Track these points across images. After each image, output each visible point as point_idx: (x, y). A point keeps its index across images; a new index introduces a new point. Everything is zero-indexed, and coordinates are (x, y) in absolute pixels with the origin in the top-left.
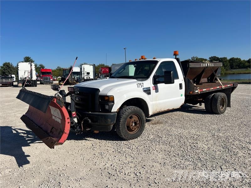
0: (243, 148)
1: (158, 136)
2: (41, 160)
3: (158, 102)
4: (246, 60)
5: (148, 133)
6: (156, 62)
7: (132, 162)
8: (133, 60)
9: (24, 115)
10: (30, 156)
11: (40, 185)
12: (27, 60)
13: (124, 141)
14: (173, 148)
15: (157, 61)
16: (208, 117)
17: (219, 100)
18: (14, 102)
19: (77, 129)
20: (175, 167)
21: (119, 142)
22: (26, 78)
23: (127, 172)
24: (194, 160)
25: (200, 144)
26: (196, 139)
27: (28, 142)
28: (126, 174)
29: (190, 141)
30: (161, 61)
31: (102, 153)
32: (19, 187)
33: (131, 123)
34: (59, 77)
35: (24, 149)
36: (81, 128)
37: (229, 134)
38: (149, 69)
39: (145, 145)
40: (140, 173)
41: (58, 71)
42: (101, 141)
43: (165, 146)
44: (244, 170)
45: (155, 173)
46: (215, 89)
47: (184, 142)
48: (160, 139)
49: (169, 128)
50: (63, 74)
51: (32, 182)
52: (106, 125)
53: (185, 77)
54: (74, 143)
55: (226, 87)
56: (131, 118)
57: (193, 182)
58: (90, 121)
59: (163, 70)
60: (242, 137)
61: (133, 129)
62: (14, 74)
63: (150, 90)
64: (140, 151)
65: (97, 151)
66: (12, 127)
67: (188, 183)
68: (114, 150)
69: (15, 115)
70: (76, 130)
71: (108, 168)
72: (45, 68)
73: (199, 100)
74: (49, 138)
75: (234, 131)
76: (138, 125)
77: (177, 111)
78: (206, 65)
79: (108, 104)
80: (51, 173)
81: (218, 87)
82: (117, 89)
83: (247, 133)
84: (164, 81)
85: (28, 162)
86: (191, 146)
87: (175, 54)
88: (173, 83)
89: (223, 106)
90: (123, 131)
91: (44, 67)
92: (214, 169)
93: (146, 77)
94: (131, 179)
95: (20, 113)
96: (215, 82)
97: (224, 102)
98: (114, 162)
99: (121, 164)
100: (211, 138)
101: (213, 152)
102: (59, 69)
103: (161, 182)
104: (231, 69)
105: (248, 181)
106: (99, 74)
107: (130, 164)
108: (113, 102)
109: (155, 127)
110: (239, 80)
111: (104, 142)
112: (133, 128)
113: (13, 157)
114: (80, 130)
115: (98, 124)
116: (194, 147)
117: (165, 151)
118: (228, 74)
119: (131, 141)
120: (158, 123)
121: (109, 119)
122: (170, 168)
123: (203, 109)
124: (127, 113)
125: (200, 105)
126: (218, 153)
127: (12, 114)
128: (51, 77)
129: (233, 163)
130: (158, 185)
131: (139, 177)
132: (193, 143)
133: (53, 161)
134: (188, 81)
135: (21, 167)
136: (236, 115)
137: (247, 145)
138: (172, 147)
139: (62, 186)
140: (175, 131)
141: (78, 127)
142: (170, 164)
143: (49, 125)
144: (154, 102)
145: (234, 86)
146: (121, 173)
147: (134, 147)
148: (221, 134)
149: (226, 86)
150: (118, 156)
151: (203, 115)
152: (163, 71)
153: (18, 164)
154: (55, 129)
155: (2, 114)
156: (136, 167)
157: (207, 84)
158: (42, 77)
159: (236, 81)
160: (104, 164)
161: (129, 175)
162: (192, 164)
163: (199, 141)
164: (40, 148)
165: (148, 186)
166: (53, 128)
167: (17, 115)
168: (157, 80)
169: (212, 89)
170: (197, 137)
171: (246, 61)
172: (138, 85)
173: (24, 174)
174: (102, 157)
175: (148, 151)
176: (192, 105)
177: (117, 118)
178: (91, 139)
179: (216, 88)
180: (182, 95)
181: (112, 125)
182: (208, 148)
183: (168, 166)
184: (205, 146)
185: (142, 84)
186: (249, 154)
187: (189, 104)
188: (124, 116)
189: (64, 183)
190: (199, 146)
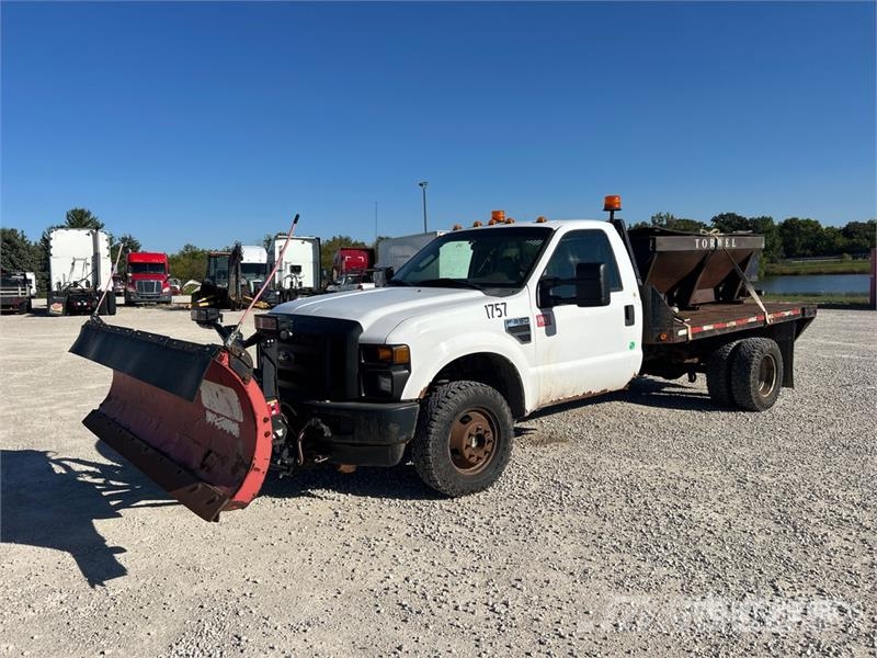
0: (841, 522)
1: (556, 482)
2: (166, 563)
3: (553, 367)
4: (837, 227)
5: (521, 473)
6: (547, 234)
7: (475, 570)
8: (467, 226)
9: (94, 411)
10: (125, 551)
11: (174, 645)
12: (79, 220)
13: (442, 501)
14: (608, 524)
15: (551, 229)
16: (719, 420)
17: (757, 361)
18: (41, 368)
19: (282, 459)
20: (620, 583)
21: (425, 502)
22: (76, 284)
23: (463, 602)
24: (682, 560)
25: (700, 510)
26: (685, 493)
27: (113, 503)
28: (460, 608)
29: (663, 499)
30: (562, 228)
31: (373, 540)
32: (103, 653)
33: (466, 437)
34: (191, 282)
35: (101, 526)
36: (297, 456)
37: (791, 476)
38: (518, 257)
39: (514, 515)
40: (506, 604)
41: (187, 261)
42: (363, 498)
43: (584, 518)
44: (849, 592)
45: (556, 604)
46: (743, 326)
47: (645, 503)
48: (564, 493)
49: (589, 459)
50: (208, 272)
51: (143, 635)
52: (384, 443)
53: (643, 282)
54: (273, 505)
55: (777, 319)
56: (465, 420)
57: (683, 634)
58: (328, 433)
59: (572, 259)
60: (837, 487)
61: (473, 460)
62: (31, 270)
63: (528, 327)
64: (498, 533)
65: (354, 532)
66: (49, 455)
67: (668, 635)
68: (410, 530)
69: (51, 411)
70: (279, 462)
71: (395, 589)
72: (140, 251)
73: (687, 361)
74: (200, 486)
75: (807, 466)
76: (488, 447)
77: (613, 400)
78: (712, 245)
79: (389, 375)
80: (205, 606)
81: (753, 319)
82: (416, 323)
83: (853, 473)
84: (574, 296)
85: (121, 571)
86: (667, 516)
87: (610, 207)
88: (607, 302)
89: (769, 382)
90: (439, 465)
91: (138, 248)
92: (752, 592)
93: (514, 282)
94: (478, 624)
95: (68, 407)
96: (740, 302)
97: (770, 369)
98: (413, 570)
99: (439, 576)
100: (734, 490)
101: (745, 536)
102: (192, 255)
103: (577, 634)
104: (788, 257)
105: (864, 629)
106: (335, 272)
107: (470, 574)
108: (407, 366)
109: (543, 452)
110: (814, 295)
111: (372, 503)
112: (471, 456)
113: (67, 554)
114: (291, 460)
115: (356, 442)
116: (679, 520)
117: (583, 531)
118: (776, 275)
119: (463, 500)
120: (550, 440)
121: (392, 425)
122: (605, 588)
123: (701, 394)
124: (451, 405)
125: (692, 380)
126: (760, 538)
127: (41, 409)
128: (165, 282)
129: (812, 572)
130: (570, 644)
131: (503, 618)
132: (676, 507)
133: (207, 565)
134: (653, 300)
135: (98, 587)
136: (814, 414)
137: (855, 513)
138: (604, 520)
139: (249, 648)
140: (612, 467)
141: (286, 452)
142: (605, 573)
143: (195, 442)
144: (541, 369)
145: (803, 314)
146: (444, 605)
147: (477, 519)
148: (765, 478)
149: (779, 315)
150: (426, 549)
151: (703, 414)
152: (570, 264)
153: (85, 575)
154: (217, 456)
155: (7, 409)
156: (491, 584)
157: (714, 308)
158: (133, 281)
159: (806, 299)
160: (382, 575)
161: (470, 610)
162: (677, 575)
163: (694, 501)
164: (156, 524)
165: (538, 644)
166: (210, 452)
167: (60, 413)
168: (551, 294)
169: (734, 323)
170: (688, 485)
171: (839, 231)
172: (490, 308)
173: (112, 608)
174: (372, 553)
175: (527, 531)
176: (661, 379)
177: (418, 420)
178: (326, 494)
179: (744, 322)
180: (633, 344)
181: (403, 446)
182: (728, 521)
183: (597, 581)
184: (717, 515)
185: (502, 307)
186: (863, 541)
187: (651, 377)
188: (443, 414)
189: (252, 638)
190: (696, 517)
